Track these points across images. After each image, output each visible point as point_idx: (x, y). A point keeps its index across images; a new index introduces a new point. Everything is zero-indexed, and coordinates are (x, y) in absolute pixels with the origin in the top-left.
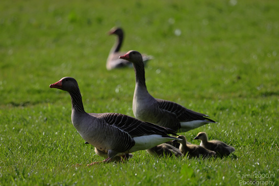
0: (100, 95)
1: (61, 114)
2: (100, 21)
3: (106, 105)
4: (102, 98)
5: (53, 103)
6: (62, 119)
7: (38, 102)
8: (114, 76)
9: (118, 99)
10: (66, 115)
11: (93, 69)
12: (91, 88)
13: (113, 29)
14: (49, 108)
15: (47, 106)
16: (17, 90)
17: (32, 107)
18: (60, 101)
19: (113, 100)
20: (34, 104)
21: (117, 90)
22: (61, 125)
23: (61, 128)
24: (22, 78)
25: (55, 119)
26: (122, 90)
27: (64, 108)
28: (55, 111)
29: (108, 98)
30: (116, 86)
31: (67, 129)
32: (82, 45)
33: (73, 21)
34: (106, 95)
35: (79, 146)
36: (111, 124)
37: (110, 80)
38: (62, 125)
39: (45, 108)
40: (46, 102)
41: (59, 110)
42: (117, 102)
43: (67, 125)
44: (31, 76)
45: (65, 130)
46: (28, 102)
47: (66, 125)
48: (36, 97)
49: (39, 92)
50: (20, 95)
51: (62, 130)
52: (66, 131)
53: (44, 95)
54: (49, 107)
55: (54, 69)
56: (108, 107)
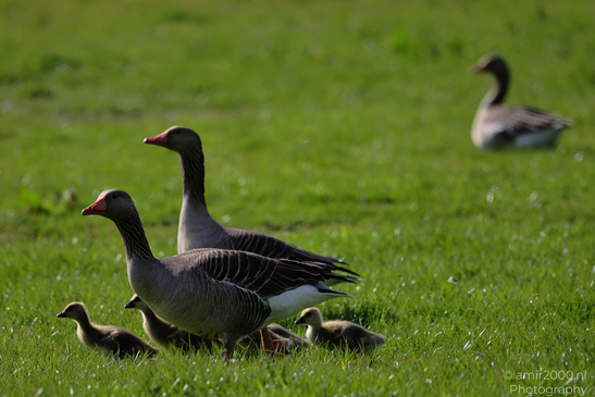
0: (454, 208)
1: (368, 247)
2: (457, 49)
3: (466, 229)
4: (459, 213)
5: (353, 224)
6: (371, 258)
7: (320, 222)
8: (484, 167)
9: (492, 215)
10: (380, 250)
11: (440, 152)
12: (435, 193)
13: (484, 61)
14: (344, 234)
15: (340, 232)
16: (276, 197)
17: (309, 233)
18: (367, 221)
19: (480, 218)
20: (312, 226)
21: (490, 198)
22: (368, 271)
23: (369, 277)
24: (288, 170)
25: (356, 258)
26: (500, 196)
27: (375, 235)
28: (356, 242)
29: (469, 214)
30: (488, 187)
31: (381, 280)
32: (419, 101)
33: (401, 50)
34: (467, 207)
35: (406, 317)
36: (221, 278)
37: (475, 175)
38: (371, 271)
39: (334, 235)
40: (339, 222)
41: (364, 240)
42: (488, 222)
43: (382, 272)
44: (306, 167)
45: (377, 281)
46: (300, 223)
47: (378, 271)
48: (318, 211)
49: (324, 200)
50: (282, 207)
51: (371, 281)
52: (378, 285)
53: (333, 206)
54: (344, 232)
55: (355, 151)
56: (468, 233)
